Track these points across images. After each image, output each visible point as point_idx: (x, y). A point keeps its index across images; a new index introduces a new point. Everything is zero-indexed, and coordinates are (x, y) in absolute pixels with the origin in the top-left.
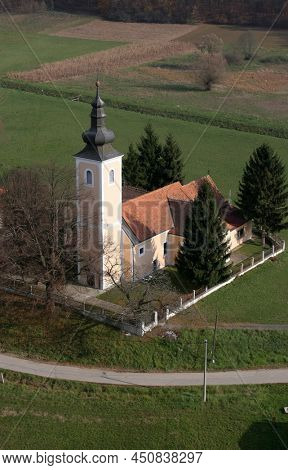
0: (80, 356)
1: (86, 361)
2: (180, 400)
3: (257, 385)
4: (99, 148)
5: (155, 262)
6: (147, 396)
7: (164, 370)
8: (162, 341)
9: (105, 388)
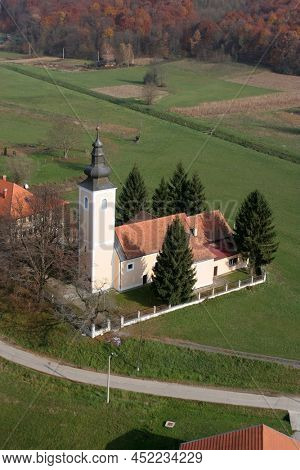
0: (40, 345)
1: (42, 351)
2: (88, 398)
3: (160, 397)
4: (94, 180)
5: (145, 277)
6: (66, 390)
7: (96, 369)
8: (106, 345)
9: (40, 375)
